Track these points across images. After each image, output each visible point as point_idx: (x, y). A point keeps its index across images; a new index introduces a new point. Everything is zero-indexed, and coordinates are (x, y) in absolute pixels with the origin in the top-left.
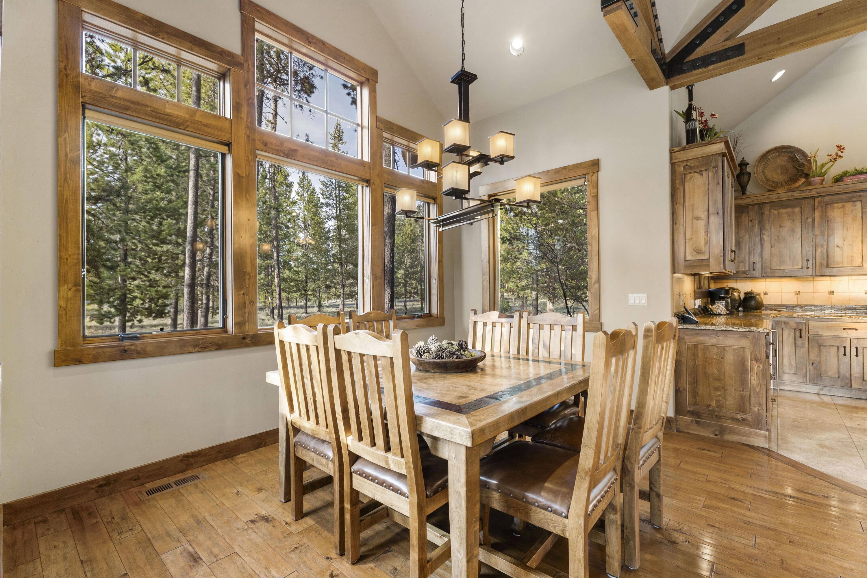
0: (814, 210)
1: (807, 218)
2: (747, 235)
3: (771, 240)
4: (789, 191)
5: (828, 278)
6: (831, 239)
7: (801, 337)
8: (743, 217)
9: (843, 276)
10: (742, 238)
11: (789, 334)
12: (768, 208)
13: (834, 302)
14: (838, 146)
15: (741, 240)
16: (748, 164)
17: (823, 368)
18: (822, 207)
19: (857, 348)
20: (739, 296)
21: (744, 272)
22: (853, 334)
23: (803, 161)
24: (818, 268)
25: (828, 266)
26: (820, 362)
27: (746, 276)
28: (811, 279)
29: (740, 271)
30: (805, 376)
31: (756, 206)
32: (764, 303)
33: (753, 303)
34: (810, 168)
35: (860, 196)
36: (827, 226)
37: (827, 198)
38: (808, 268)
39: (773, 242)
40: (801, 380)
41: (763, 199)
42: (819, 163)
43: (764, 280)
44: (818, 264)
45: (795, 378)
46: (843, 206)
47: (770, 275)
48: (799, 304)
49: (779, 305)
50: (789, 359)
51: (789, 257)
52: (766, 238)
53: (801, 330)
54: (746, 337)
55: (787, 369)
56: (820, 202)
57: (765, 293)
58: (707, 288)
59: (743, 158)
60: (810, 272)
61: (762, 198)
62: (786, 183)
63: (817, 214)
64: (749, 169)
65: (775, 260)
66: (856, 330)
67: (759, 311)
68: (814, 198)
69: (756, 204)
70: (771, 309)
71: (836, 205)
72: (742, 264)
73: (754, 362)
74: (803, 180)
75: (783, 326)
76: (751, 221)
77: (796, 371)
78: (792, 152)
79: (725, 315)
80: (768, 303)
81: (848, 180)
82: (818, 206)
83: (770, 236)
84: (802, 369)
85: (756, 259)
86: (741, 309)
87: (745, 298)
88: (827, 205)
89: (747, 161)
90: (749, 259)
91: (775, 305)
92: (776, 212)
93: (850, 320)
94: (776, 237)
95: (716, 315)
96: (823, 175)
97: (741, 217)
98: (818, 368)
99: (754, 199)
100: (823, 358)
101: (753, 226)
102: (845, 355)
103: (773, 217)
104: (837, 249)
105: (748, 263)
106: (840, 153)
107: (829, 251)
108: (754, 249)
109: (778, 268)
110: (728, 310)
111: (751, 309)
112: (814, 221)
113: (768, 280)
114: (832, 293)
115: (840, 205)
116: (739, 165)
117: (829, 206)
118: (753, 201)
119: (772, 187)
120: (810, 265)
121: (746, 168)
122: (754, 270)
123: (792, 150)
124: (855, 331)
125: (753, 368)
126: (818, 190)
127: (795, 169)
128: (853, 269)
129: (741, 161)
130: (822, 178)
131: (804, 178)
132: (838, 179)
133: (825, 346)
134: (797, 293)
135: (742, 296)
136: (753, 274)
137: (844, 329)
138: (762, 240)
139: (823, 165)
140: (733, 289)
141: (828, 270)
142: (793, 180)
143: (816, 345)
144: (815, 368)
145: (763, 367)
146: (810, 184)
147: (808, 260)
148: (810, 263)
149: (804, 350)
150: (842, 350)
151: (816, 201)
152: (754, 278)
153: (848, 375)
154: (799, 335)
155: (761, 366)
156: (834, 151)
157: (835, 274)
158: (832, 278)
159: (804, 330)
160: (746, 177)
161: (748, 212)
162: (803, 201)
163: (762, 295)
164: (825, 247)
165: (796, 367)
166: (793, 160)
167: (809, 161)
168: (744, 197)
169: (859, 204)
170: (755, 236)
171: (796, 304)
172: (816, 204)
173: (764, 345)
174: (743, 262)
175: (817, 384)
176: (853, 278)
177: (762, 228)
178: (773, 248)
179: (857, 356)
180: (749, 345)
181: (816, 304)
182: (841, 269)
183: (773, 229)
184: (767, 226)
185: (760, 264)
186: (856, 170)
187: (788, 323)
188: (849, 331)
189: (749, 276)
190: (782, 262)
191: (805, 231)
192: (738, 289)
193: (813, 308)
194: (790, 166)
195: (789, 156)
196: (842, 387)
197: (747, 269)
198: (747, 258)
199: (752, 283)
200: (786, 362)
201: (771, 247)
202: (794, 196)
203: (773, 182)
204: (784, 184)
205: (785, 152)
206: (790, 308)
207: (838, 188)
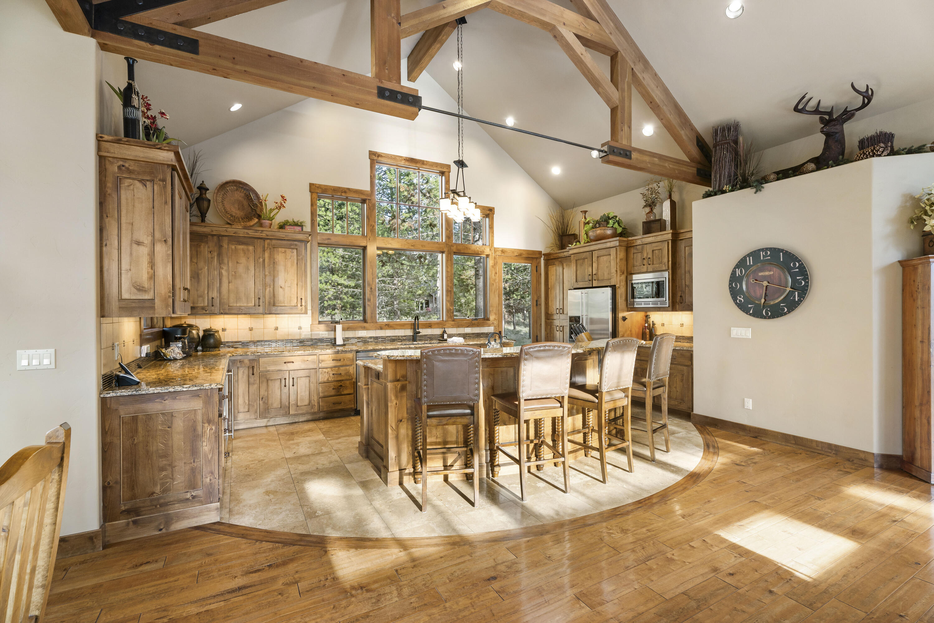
0: (264, 251)
1: (259, 258)
2: (206, 268)
3: (228, 275)
4: (245, 228)
5: (274, 316)
6: (276, 279)
7: (253, 374)
8: (202, 247)
9: (284, 314)
10: (201, 269)
11: (243, 372)
12: (227, 241)
13: (279, 337)
14: (282, 197)
15: (200, 272)
16: (208, 190)
17: (270, 402)
18: (270, 249)
19: (293, 378)
20: (198, 334)
21: (203, 308)
22: (290, 366)
23: (256, 202)
24: (266, 305)
25: (274, 305)
26: (268, 397)
27: (205, 312)
28: (262, 316)
29: (198, 307)
30: (256, 412)
31: (215, 237)
32: (223, 341)
33: (212, 341)
34: (262, 210)
35: (296, 245)
36: (274, 267)
37: (274, 242)
38: (259, 306)
39: (230, 278)
40: (253, 417)
41: (222, 231)
42: (269, 208)
43: (222, 316)
44: (267, 302)
45: (248, 416)
46: (285, 252)
47: (227, 311)
48: (252, 340)
49: (236, 342)
50: (244, 397)
51: (245, 294)
52: (224, 272)
53: (253, 367)
54: (198, 396)
55: (241, 409)
56: (269, 244)
57: (224, 330)
58: (162, 326)
59: (203, 182)
60: (261, 309)
61: (221, 229)
62: (242, 219)
63: (267, 255)
64: (209, 195)
65: (232, 296)
66: (293, 362)
67: (217, 349)
68: (264, 239)
69: (215, 235)
70: (229, 347)
71: (280, 249)
72: (201, 299)
73: (206, 425)
74: (256, 220)
75: (239, 364)
76: (210, 252)
77: (249, 409)
78: (247, 190)
79: (180, 359)
80: (226, 340)
81: (288, 229)
82: (267, 248)
83: (228, 271)
84: (253, 406)
85: (215, 294)
86: (200, 348)
87: (204, 336)
88: (274, 248)
89: (207, 186)
90: (208, 293)
91: (232, 342)
92: (233, 247)
93: (289, 355)
94: (233, 273)
95: (170, 360)
96: (271, 219)
97: (200, 246)
98: (266, 401)
99: (214, 229)
100: (270, 392)
101: (212, 258)
102: (285, 386)
103: (230, 251)
104: (281, 290)
105: (206, 298)
106: (283, 203)
107: (275, 291)
108: (213, 283)
109: (235, 305)
110: (184, 353)
111: (210, 348)
112: (264, 261)
113: (226, 316)
114: (277, 329)
115: (283, 250)
116: (198, 188)
117: (275, 249)
118: (212, 231)
119: (230, 220)
120: (261, 304)
121: (205, 194)
122: (213, 306)
123: (247, 188)
124: (292, 364)
125: (205, 432)
126: (268, 233)
127: (250, 208)
128: (291, 309)
129: (201, 184)
130: (270, 222)
131: (257, 218)
132: (282, 227)
133: (272, 380)
134: (251, 329)
135: (201, 334)
136: (211, 310)
137: (285, 363)
138: (220, 275)
139: (271, 210)
140: (191, 326)
141: (274, 308)
142: (248, 218)
143: (265, 380)
144: (264, 403)
145: (216, 428)
146: (261, 225)
147: (259, 298)
148: (261, 300)
149: (256, 386)
150: (283, 381)
151: (267, 242)
152: (212, 314)
153: (287, 404)
154: (252, 372)
155: (214, 428)
156: (280, 200)
157: (279, 312)
158: (277, 315)
159: (256, 367)
160: (206, 203)
161: (207, 242)
162: (256, 240)
163: (221, 332)
164: (272, 287)
165: (249, 404)
166: (248, 197)
167: (261, 203)
168: (203, 224)
169: (295, 251)
170: (214, 270)
171: (250, 340)
172: (266, 246)
173: (216, 403)
174: (201, 296)
175: (265, 418)
176: (291, 315)
177: (221, 262)
178: (230, 284)
179: (293, 385)
180: (201, 405)
181: (265, 339)
182: (283, 308)
183: (230, 264)
184: (226, 261)
185: (218, 300)
186: (294, 222)
187: (243, 361)
188: (288, 364)
189: (207, 312)
190: (238, 299)
191: (257, 270)
192: (197, 327)
193: (263, 343)
194: (245, 203)
195: (245, 194)
196: (283, 415)
197: (206, 304)
198: (206, 292)
199: (211, 319)
200: (241, 401)
201: (229, 283)
202: (248, 234)
203: (232, 216)
204: (241, 220)
205: (242, 188)
206: (245, 344)
207: (281, 234)
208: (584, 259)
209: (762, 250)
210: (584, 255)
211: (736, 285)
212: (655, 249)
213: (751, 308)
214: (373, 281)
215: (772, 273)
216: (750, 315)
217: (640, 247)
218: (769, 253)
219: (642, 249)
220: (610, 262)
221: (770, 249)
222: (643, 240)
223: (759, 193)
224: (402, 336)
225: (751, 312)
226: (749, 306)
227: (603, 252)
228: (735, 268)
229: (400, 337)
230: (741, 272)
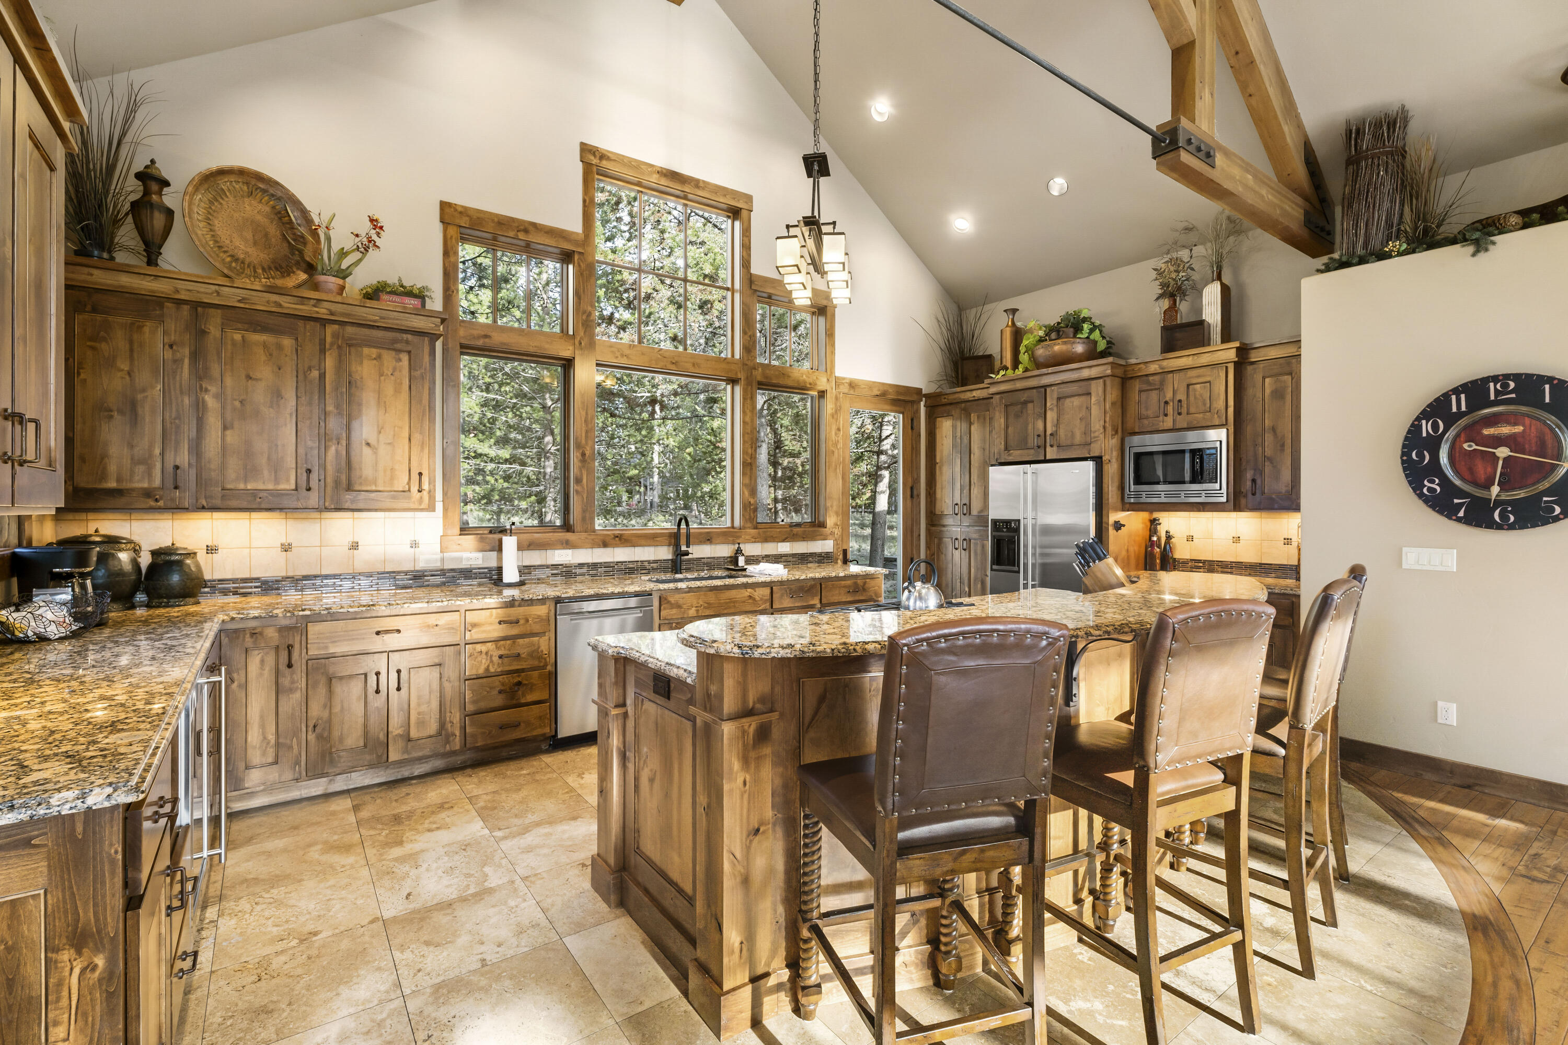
0: (323, 351)
1: (310, 369)
2: (159, 387)
3: (223, 407)
4: (271, 290)
5: (349, 514)
6: (355, 425)
7: (290, 666)
8: (146, 330)
9: (376, 510)
10: (144, 390)
11: (262, 661)
12: (219, 321)
13: (360, 567)
14: (372, 220)
15: (140, 397)
16: (167, 184)
17: (336, 734)
18: (339, 347)
19: (399, 672)
20: (135, 564)
21: (148, 494)
22: (392, 641)
23: (303, 230)
24: (329, 489)
25: (349, 488)
26: (330, 721)
27: (153, 503)
28: (317, 515)
29: (133, 490)
30: (297, 763)
31: (186, 308)
32: (207, 576)
33: (175, 578)
34: (317, 252)
35: (407, 342)
36: (350, 395)
37: (350, 330)
38: (309, 489)
39: (229, 416)
40: (288, 775)
41: (206, 294)
42: (335, 248)
43: (207, 515)
44: (329, 480)
45: (273, 774)
46: (379, 357)
47: (218, 502)
48: (290, 574)
49: (245, 580)
50: (263, 726)
51: (269, 459)
52: (210, 400)
53: (290, 648)
54: (27, 843)
55: (255, 757)
56: (336, 336)
57: (211, 550)
58: (14, 540)
59: (153, 161)
60: (313, 499)
61: (202, 288)
62: (263, 269)
63: (330, 362)
64: (170, 199)
65: (234, 465)
66: (399, 631)
67: (192, 600)
68: (323, 322)
69: (185, 302)
70: (225, 592)
71: (366, 351)
72: (141, 469)
73: (65, 956)
74: (303, 276)
75: (249, 641)
76: (171, 346)
77: (277, 756)
78: (279, 199)
79: (61, 639)
80: (217, 576)
81: (387, 302)
82: (332, 344)
83: (221, 396)
84: (290, 748)
85: (183, 457)
86: (141, 597)
87: (152, 567)
88: (350, 346)
89: (165, 174)
90: (163, 454)
91: (234, 581)
92: (238, 337)
93: (387, 613)
94: (237, 404)
95: (24, 642)
96: (344, 274)
97: (140, 328)
98: (326, 734)
99: (181, 285)
100: (337, 709)
101: (175, 361)
102: (378, 691)
103: (229, 347)
104: (366, 451)
105: (158, 466)
106: (375, 237)
107: (353, 454)
108: (178, 427)
109: (242, 486)
110: (76, 617)
111: (169, 597)
112: (322, 376)
113: (216, 515)
114: (355, 546)
115: (374, 352)
116: (139, 176)
117: (353, 349)
118: (177, 291)
119: (230, 268)
120: (314, 483)
121: (160, 194)
122: (176, 488)
123: (279, 194)
124: (396, 635)
125: (60, 984)
126: (333, 307)
127: (285, 245)
128: (394, 498)
129: (147, 167)
130: (340, 282)
131: (305, 272)
132: (374, 293)
133: (341, 678)
134: (286, 548)
135: (145, 560)
136: (173, 500)
137: (378, 633)
138: (200, 408)
139: (343, 254)
140: (113, 541)
141: (349, 496)
142: (282, 267)
143: (323, 680)
144: (320, 737)
145: (111, 961)
146: (316, 287)
147: (309, 471)
148: (314, 476)
149: (297, 696)
150: (372, 679)
151: (330, 330)
152: (176, 508)
153: (382, 736)
154: (286, 661)
155: (100, 961)
156: (365, 228)
157: (361, 506)
158: (356, 514)
159: (297, 646)
160: (159, 220)
161: (161, 320)
162: (301, 323)
163: (202, 557)
164: (344, 443)
165: (278, 745)
166: (281, 217)
167: (315, 233)
168: (151, 270)
169: (405, 358)
170: (182, 392)
171: (284, 574)
172: (329, 339)
173: (113, 862)
174: (142, 461)
175: (322, 775)
176: (392, 514)
177: (200, 374)
178: (228, 432)
179: (399, 689)
180: (42, 880)
181: (323, 573)
182: (373, 495)
183: (229, 381)
184: (215, 370)
185: (193, 472)
186: (402, 286)
187: (261, 634)
188: (387, 637)
189: (161, 503)
190: (250, 471)
191: (303, 399)
192: (130, 542)
193: (318, 582)
194: (274, 230)
195: (273, 207)
196: (371, 766)
197: (157, 482)
198: (157, 451)
199: (176, 523)
200: (254, 736)
201: (225, 428)
202: (280, 306)
203: (235, 258)
204: (260, 271)
205: (264, 191)
206: (268, 586)
207: (369, 313)
208: (1025, 403)
209: (1495, 379)
210: (1024, 396)
211: (1421, 456)
212: (1194, 381)
213: (1461, 505)
214: (586, 437)
215: (1519, 429)
216: (1459, 520)
217: (1157, 378)
218: (1512, 385)
219: (1162, 383)
220: (1089, 409)
221: (1516, 377)
222: (1165, 363)
223: (1482, 256)
224: (649, 562)
225: (1461, 514)
226: (1456, 501)
227: (1074, 388)
228: (1418, 419)
229: (646, 564)
230: (1435, 427)
